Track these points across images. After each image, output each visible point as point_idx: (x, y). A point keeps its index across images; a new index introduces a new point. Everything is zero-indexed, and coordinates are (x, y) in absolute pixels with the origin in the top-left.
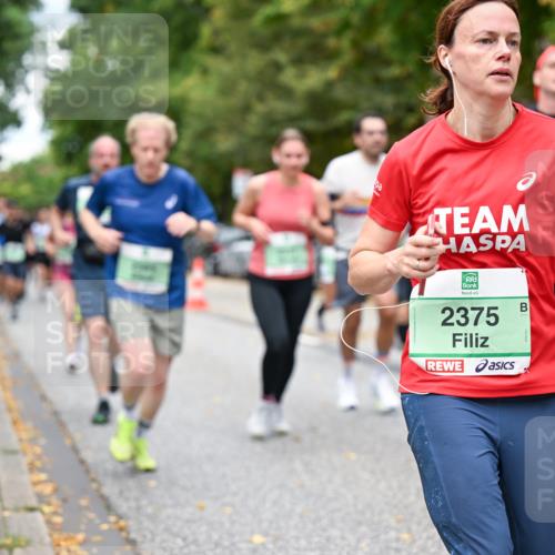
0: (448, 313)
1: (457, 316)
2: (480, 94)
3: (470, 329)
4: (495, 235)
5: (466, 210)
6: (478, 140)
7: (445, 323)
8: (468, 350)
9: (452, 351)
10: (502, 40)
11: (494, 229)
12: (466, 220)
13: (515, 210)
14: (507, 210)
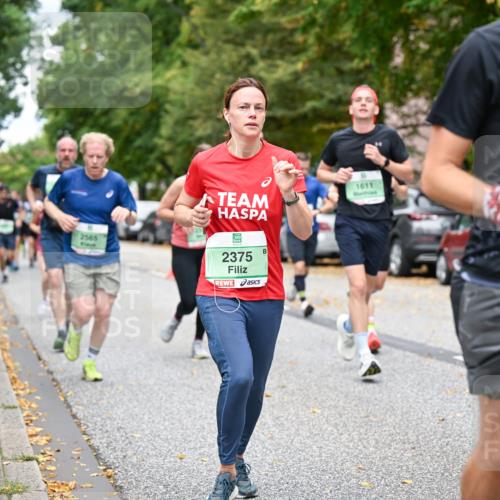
0: (226, 255)
1: (231, 257)
2: (242, 135)
3: (237, 263)
4: (249, 209)
5: (235, 194)
6: (241, 157)
7: (224, 261)
8: (237, 275)
9: (228, 275)
10: (252, 108)
11: (249, 206)
12: (234, 199)
13: (260, 197)
14: (256, 197)
